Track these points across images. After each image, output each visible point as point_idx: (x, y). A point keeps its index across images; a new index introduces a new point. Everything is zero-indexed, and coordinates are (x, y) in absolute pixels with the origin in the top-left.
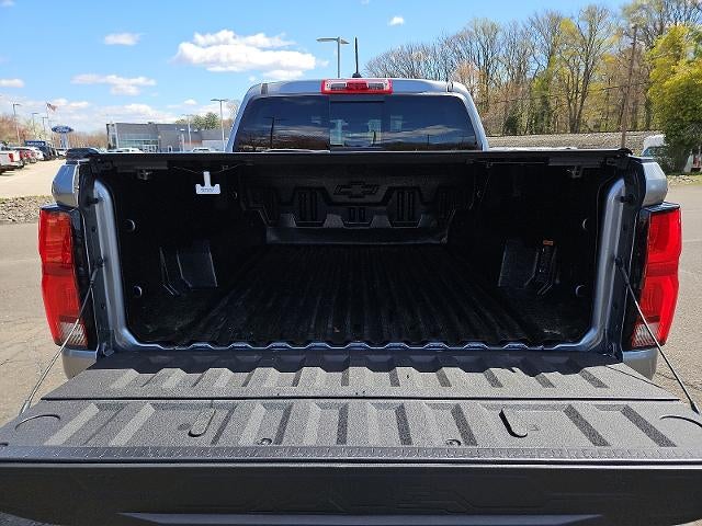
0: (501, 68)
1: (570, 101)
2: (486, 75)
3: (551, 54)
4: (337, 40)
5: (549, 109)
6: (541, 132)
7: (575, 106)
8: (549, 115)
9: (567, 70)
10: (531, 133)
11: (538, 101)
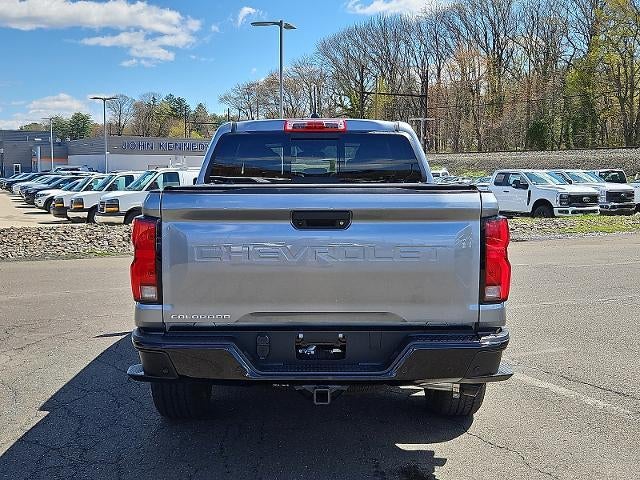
0: (519, 53)
1: (622, 101)
2: (497, 63)
3: (593, 33)
4: (280, 24)
5: (593, 112)
6: (582, 145)
7: (631, 108)
8: (594, 122)
9: (616, 57)
10: (568, 147)
11: (576, 101)
